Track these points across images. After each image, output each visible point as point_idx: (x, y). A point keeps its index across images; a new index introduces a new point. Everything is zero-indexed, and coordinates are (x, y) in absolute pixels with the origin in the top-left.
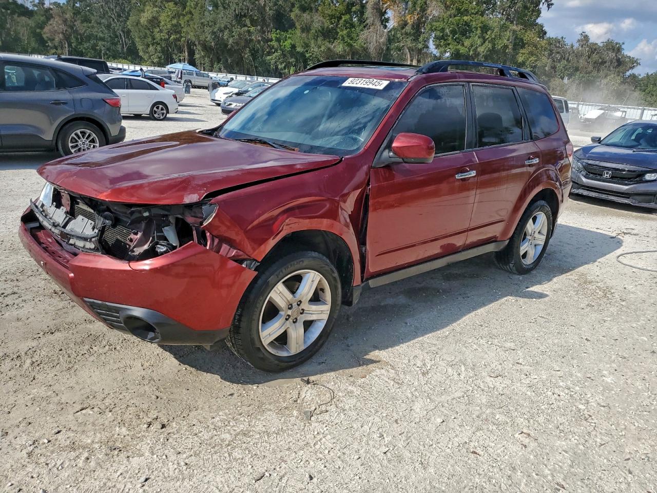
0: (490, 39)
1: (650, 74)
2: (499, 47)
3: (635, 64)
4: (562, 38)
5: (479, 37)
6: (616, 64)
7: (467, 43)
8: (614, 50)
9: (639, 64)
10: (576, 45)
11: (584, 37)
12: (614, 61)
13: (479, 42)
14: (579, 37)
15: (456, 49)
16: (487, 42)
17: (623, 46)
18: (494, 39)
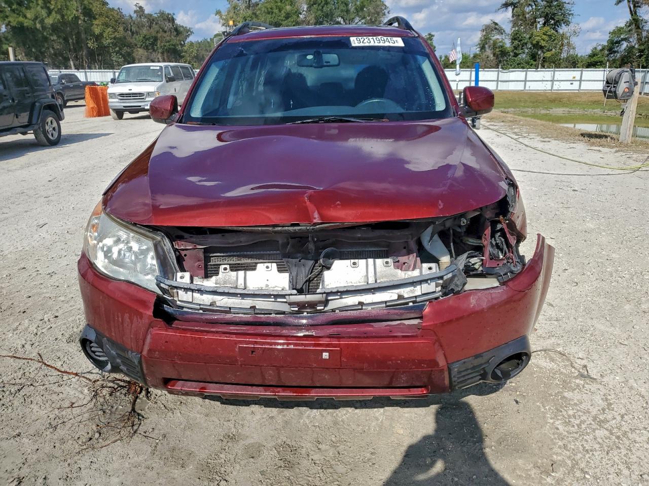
0: (56, 9)
1: (200, 41)
2: (70, 18)
3: (189, 33)
4: (119, 9)
5: (42, 8)
6: (175, 33)
7: (30, 14)
8: (169, 20)
9: (192, 32)
10: (134, 16)
11: (140, 8)
12: (173, 30)
13: (44, 13)
14: (135, 8)
15: (18, 22)
16: (53, 13)
17: (174, 17)
18: (61, 9)
